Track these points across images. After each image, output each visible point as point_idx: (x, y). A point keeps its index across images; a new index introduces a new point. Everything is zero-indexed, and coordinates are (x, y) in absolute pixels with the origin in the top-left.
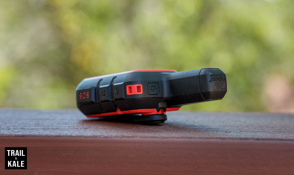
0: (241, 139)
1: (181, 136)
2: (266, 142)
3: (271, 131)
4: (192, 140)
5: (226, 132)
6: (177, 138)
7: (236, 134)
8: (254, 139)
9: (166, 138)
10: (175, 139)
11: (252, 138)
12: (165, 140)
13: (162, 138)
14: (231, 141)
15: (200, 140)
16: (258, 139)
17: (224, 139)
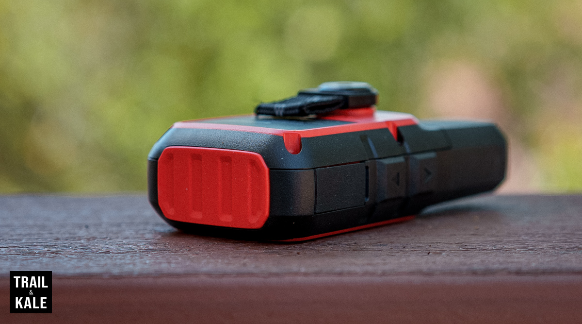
0: (474, 273)
1: (315, 269)
2: (542, 279)
3: (545, 246)
4: (346, 279)
5: (429, 253)
6: (306, 274)
7: (456, 260)
8: (510, 273)
9: (277, 275)
10: (300, 279)
11: (503, 270)
12: (273, 280)
13: (265, 277)
14: (448, 279)
15: (367, 278)
16: (519, 273)
17: (430, 273)
